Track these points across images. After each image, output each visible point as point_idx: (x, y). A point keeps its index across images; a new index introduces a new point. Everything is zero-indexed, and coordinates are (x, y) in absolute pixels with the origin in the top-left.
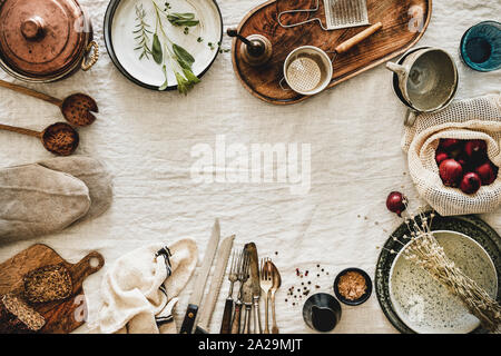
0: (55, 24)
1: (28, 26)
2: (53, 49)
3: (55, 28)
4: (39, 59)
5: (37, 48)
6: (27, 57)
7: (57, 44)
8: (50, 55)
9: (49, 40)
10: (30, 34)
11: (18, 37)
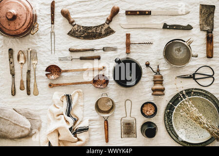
0: (21, 14)
1: (9, 14)
2: (19, 25)
3: (21, 15)
4: (13, 28)
5: (12, 23)
6: (8, 27)
7: (21, 22)
8: (18, 27)
9: (17, 21)
10: (9, 17)
11: (4, 18)
